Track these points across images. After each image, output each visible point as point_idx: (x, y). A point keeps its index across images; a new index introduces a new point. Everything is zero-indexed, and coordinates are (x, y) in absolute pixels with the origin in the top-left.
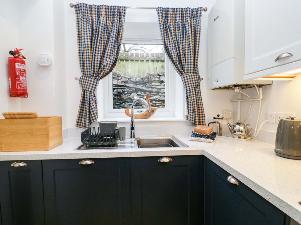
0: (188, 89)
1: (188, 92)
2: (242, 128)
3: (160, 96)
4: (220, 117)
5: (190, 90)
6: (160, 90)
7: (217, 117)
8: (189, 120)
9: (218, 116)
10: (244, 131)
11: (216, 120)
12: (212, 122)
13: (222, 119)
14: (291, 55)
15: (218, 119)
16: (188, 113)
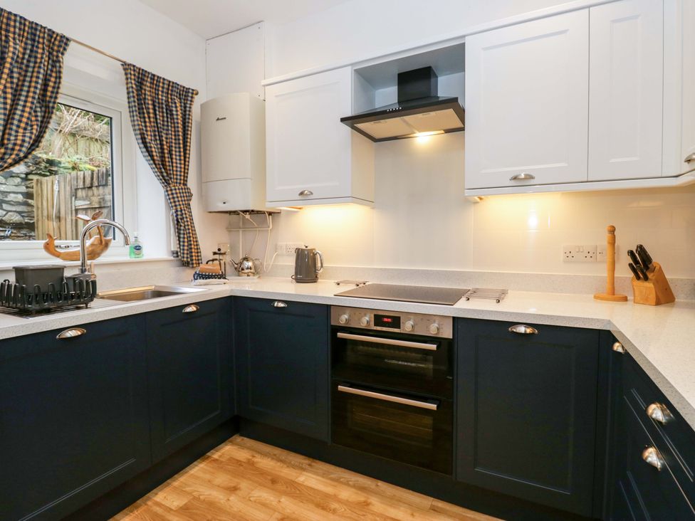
0: (179, 209)
1: (179, 213)
2: (250, 264)
3: (5, 213)
4: (222, 252)
5: (181, 211)
6: (6, 197)
7: (217, 251)
8: (180, 257)
9: (219, 250)
10: (253, 267)
11: (217, 257)
12: (211, 259)
13: (224, 254)
14: (312, 194)
15: (220, 254)
16: (178, 246)
